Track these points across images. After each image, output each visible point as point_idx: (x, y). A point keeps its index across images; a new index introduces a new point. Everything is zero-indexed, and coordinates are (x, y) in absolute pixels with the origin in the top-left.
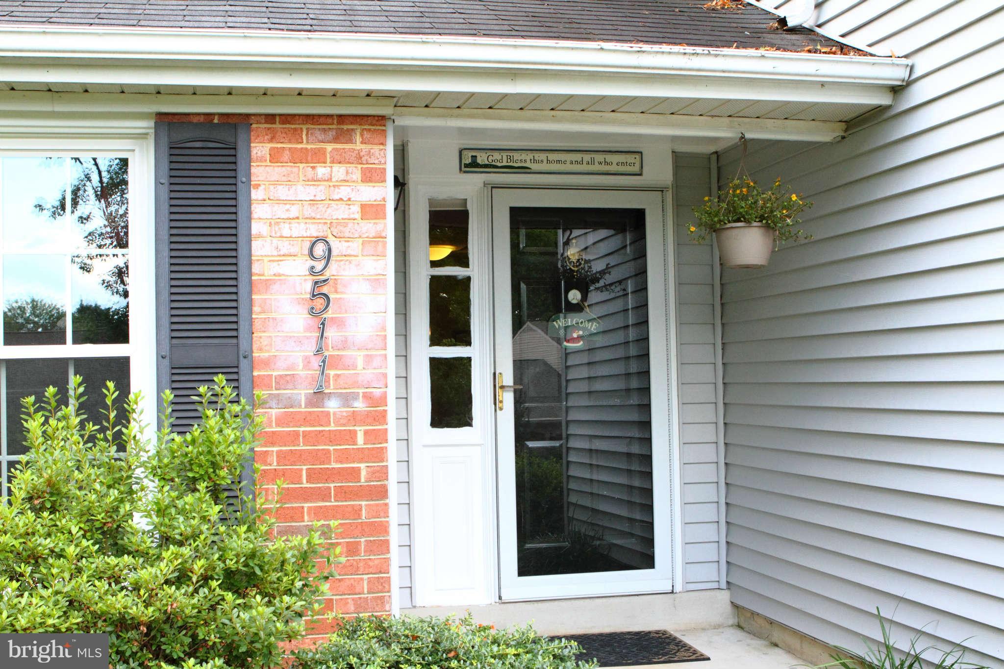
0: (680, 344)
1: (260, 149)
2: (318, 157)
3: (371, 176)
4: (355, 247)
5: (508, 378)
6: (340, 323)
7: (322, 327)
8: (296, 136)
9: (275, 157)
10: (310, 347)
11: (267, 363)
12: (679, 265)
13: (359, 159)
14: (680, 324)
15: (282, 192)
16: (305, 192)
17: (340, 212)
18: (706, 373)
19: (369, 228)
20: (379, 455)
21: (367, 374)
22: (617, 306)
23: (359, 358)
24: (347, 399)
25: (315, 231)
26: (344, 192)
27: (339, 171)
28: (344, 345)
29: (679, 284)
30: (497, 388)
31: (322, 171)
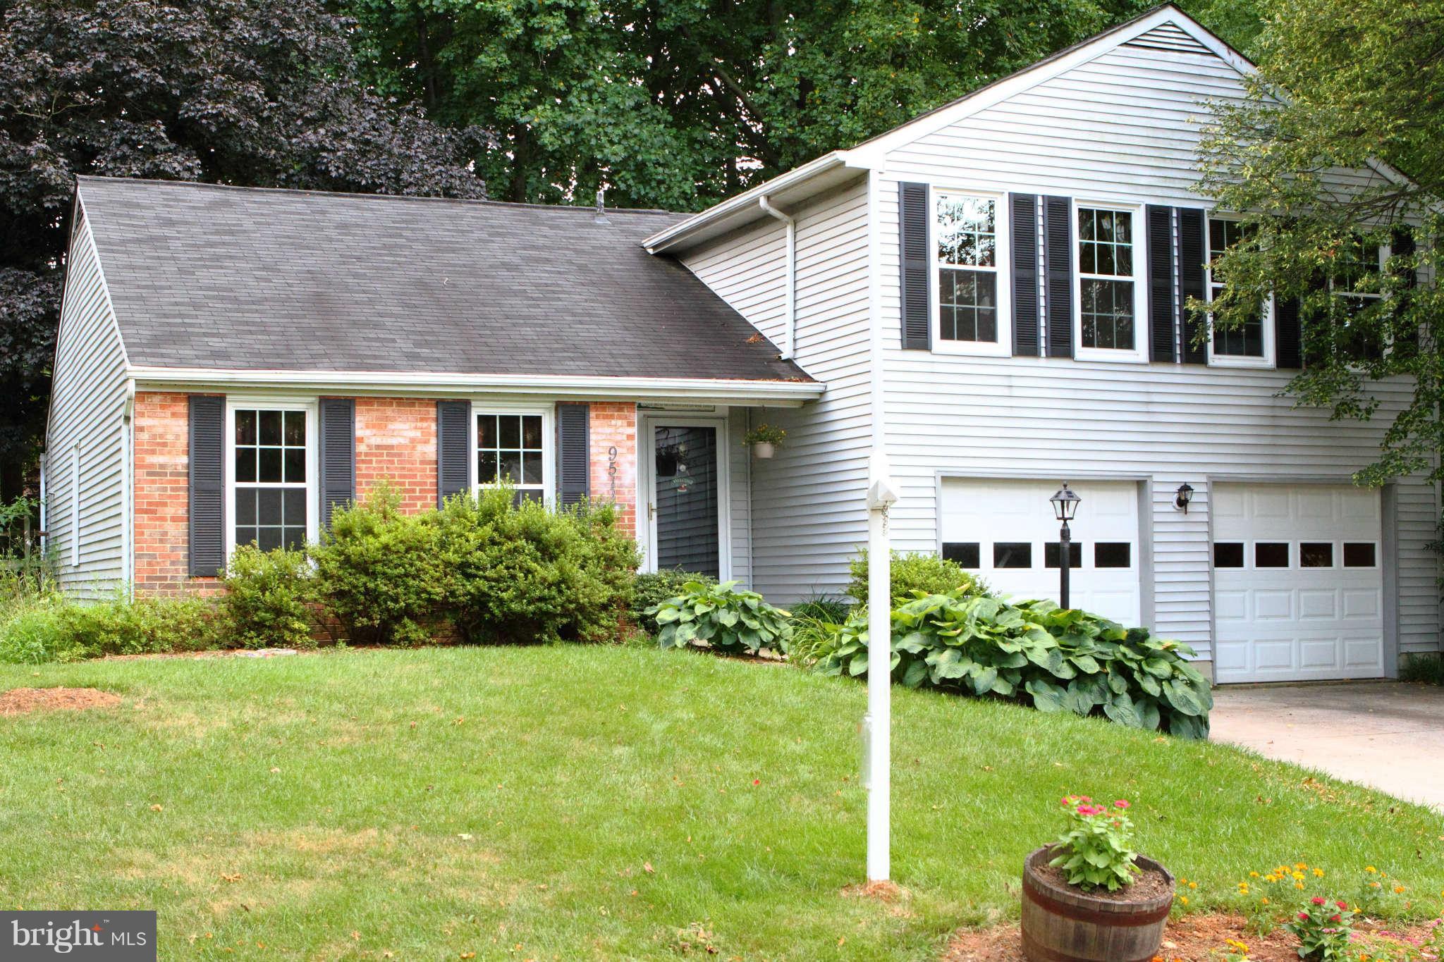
0: (732, 491)
1: (593, 414)
2: (612, 417)
3: (630, 424)
4: (624, 450)
5: (654, 506)
6: (619, 478)
7: (613, 479)
8: (604, 409)
9: (597, 417)
10: (609, 487)
11: (595, 492)
12: (731, 454)
13: (626, 418)
14: (732, 482)
15: (600, 430)
16: (608, 430)
17: (618, 438)
18: (743, 505)
19: (629, 443)
20: (632, 526)
21: (628, 496)
22: (702, 470)
23: (626, 490)
24: (622, 506)
25: (611, 444)
26: (620, 430)
27: (619, 422)
28: (621, 486)
29: (731, 463)
30: (650, 510)
31: (613, 422)
